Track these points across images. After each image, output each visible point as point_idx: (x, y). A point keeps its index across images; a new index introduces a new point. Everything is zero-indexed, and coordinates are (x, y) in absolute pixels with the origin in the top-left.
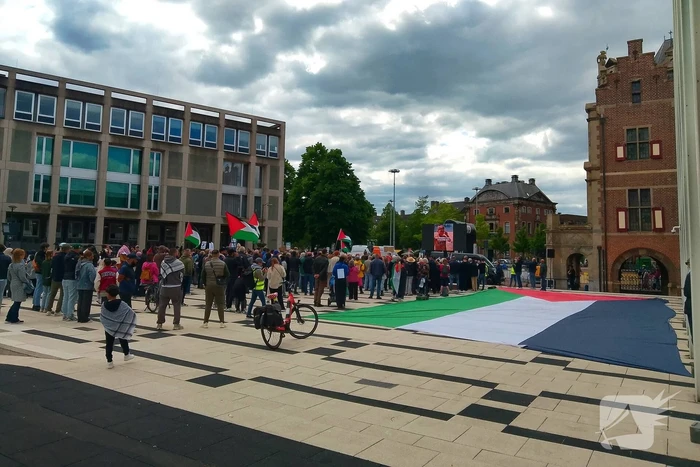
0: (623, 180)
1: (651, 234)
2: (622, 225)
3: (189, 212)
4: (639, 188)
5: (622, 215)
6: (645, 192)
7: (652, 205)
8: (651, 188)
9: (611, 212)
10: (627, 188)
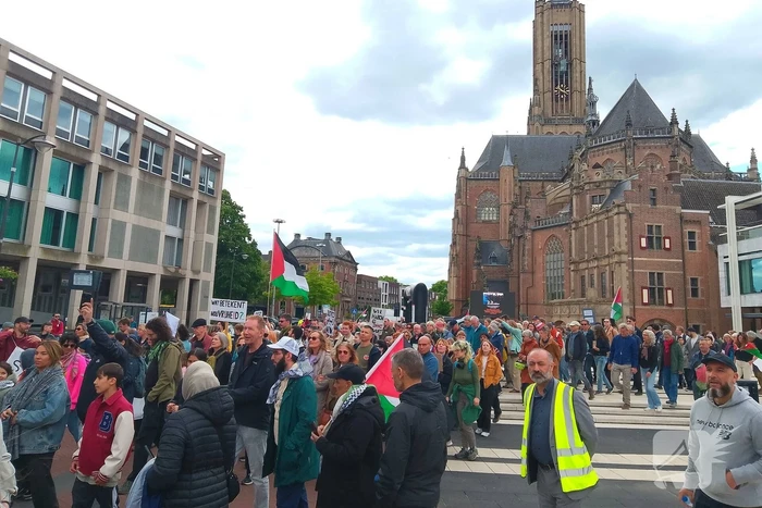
0: (644, 265)
1: (664, 308)
2: (646, 301)
3: (131, 258)
4: (656, 271)
5: (645, 292)
6: (660, 275)
7: (665, 286)
8: (665, 272)
9: (637, 289)
10: (648, 271)
